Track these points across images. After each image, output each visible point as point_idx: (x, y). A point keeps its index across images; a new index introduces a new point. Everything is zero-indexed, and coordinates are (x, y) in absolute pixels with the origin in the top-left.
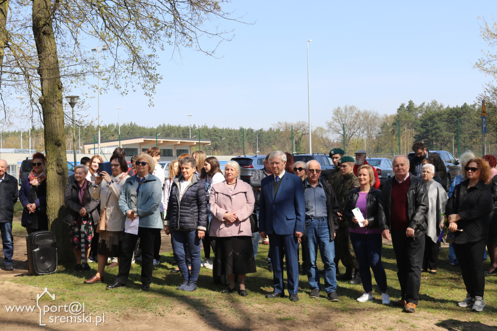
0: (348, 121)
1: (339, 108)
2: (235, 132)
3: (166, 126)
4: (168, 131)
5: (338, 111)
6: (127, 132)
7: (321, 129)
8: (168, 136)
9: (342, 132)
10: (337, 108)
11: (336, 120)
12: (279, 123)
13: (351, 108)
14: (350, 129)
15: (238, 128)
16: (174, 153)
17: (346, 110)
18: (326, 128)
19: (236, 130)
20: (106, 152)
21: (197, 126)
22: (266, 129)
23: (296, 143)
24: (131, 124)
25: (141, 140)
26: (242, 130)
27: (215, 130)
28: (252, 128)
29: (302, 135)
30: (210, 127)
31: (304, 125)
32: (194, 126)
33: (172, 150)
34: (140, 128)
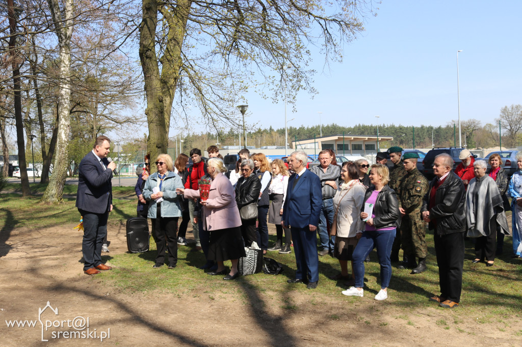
0: (515, 117)
1: (506, 107)
2: (418, 129)
3: (361, 125)
4: (362, 130)
5: (505, 110)
6: (330, 131)
7: (490, 125)
8: (362, 133)
9: (509, 127)
10: (504, 107)
11: (503, 117)
12: (453, 121)
13: (517, 107)
14: (516, 125)
15: (419, 126)
16: (363, 148)
17: (512, 108)
18: (494, 124)
19: (419, 128)
20: (309, 148)
21: (386, 125)
22: (443, 126)
23: (467, 137)
24: (333, 125)
25: (336, 138)
26: (422, 127)
27: (401, 128)
28: (432, 126)
29: (473, 131)
30: (397, 125)
31: (474, 123)
32: (384, 125)
33: (361, 145)
34: (340, 128)
